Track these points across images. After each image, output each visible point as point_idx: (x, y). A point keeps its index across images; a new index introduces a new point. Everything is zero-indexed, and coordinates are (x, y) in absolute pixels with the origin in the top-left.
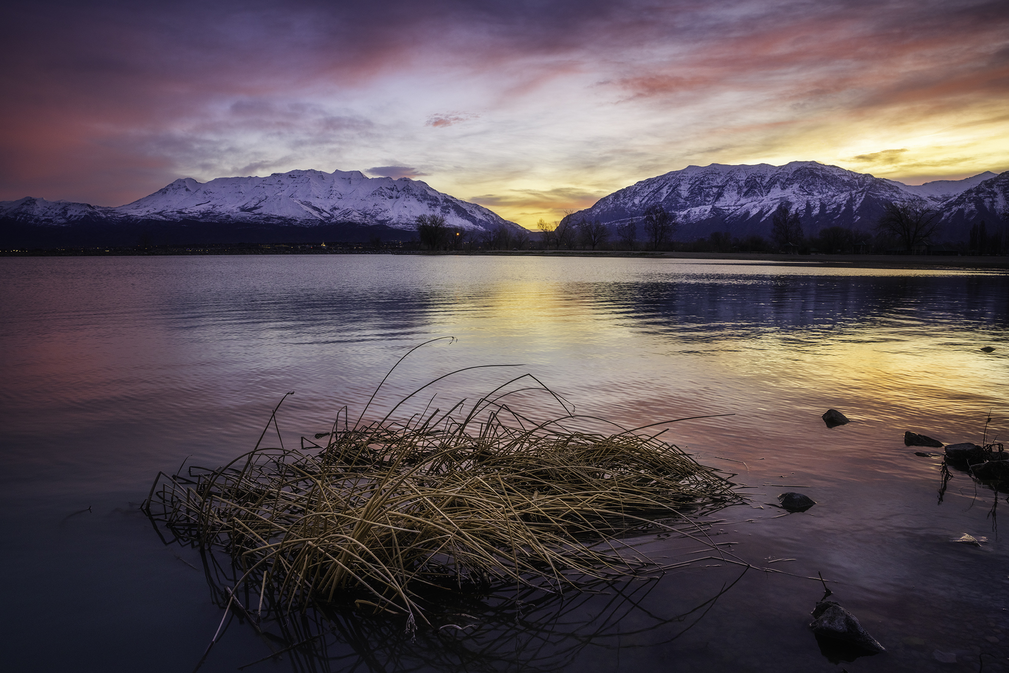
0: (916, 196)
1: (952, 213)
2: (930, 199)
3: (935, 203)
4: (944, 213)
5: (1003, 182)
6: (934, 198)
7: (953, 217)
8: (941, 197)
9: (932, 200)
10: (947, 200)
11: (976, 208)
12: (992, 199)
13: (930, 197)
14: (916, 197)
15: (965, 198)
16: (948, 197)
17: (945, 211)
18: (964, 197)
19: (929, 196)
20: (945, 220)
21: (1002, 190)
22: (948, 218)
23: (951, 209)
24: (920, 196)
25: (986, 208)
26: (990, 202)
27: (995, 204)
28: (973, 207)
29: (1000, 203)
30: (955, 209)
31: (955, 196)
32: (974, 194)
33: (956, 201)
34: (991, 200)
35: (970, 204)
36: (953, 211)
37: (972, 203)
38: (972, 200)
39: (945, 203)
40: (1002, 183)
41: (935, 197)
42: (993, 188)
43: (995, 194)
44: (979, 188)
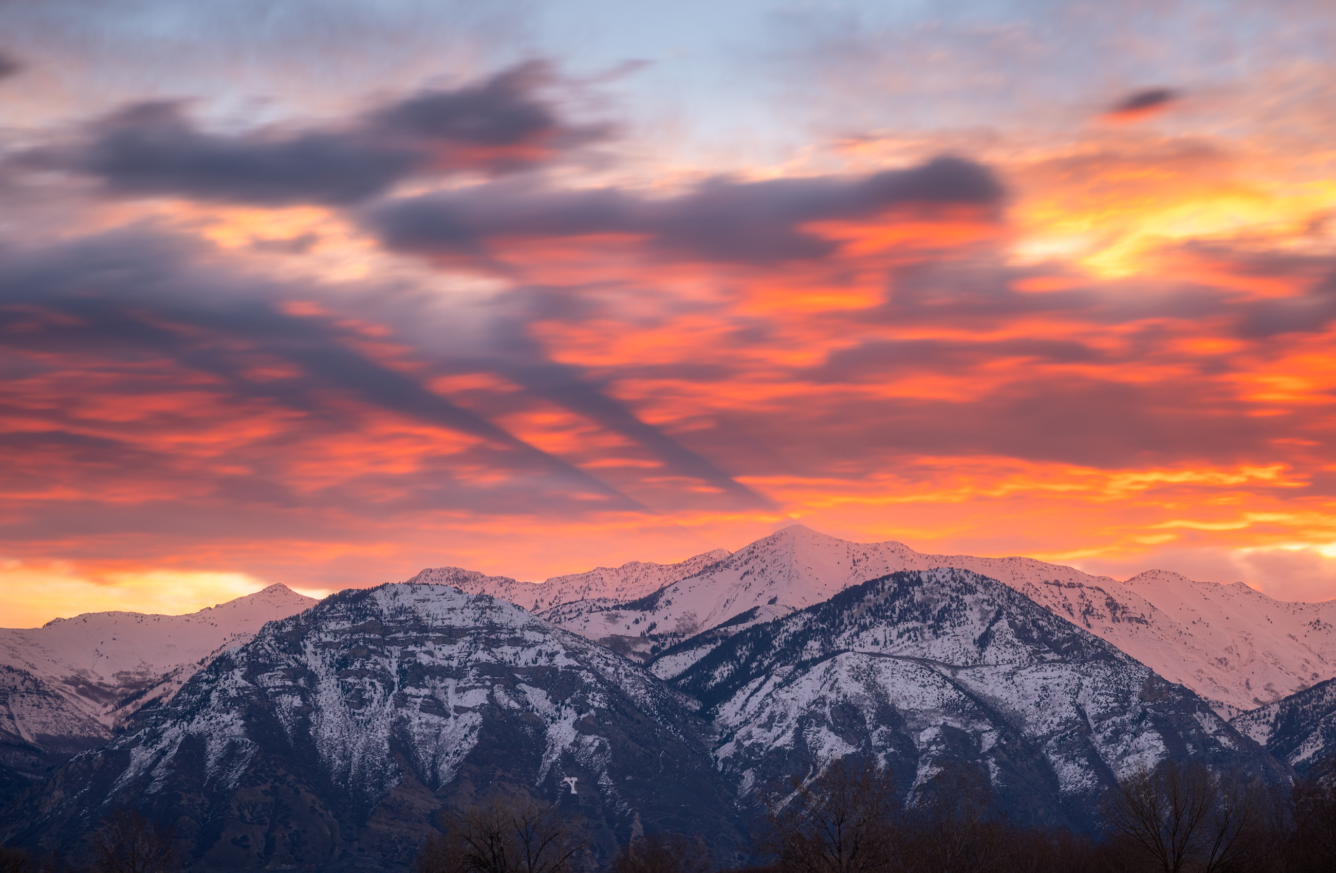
0: (20, 672)
1: (163, 752)
2: (73, 690)
3: (88, 707)
4: (133, 751)
5: (335, 633)
6: (89, 685)
7: (168, 766)
8: (114, 682)
9: (81, 692)
10: (140, 695)
11: (248, 733)
12: (304, 699)
13: (74, 682)
14: (19, 679)
15: (208, 692)
16: (142, 683)
17: (135, 743)
18: (205, 687)
19: (69, 674)
20: (136, 778)
21: (331, 666)
22: (146, 778)
23: (155, 737)
24: (36, 674)
25: (281, 728)
26: (297, 711)
27: (313, 717)
28: (237, 729)
29: (328, 715)
30: (172, 732)
31: (167, 678)
32: (238, 674)
33: (176, 702)
34: (297, 702)
35: (227, 718)
36: (165, 742)
37: (233, 714)
38: (235, 701)
39: (130, 708)
40: (329, 639)
41: (94, 680)
42: (301, 653)
43: (313, 678)
44: (256, 653)
